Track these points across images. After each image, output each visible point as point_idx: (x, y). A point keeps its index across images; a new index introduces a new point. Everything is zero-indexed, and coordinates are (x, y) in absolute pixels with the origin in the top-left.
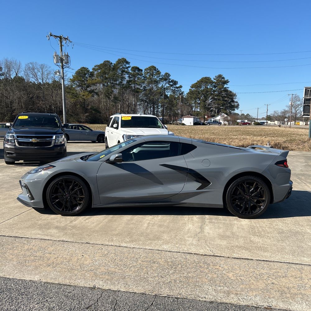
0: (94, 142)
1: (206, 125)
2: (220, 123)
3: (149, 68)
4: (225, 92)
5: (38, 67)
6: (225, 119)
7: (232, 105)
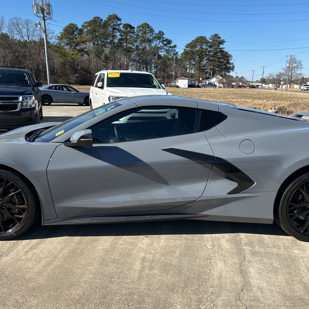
0: (81, 105)
1: (201, 87)
2: (215, 86)
3: (142, 25)
4: (221, 52)
5: (23, 23)
6: (220, 82)
7: (227, 67)
